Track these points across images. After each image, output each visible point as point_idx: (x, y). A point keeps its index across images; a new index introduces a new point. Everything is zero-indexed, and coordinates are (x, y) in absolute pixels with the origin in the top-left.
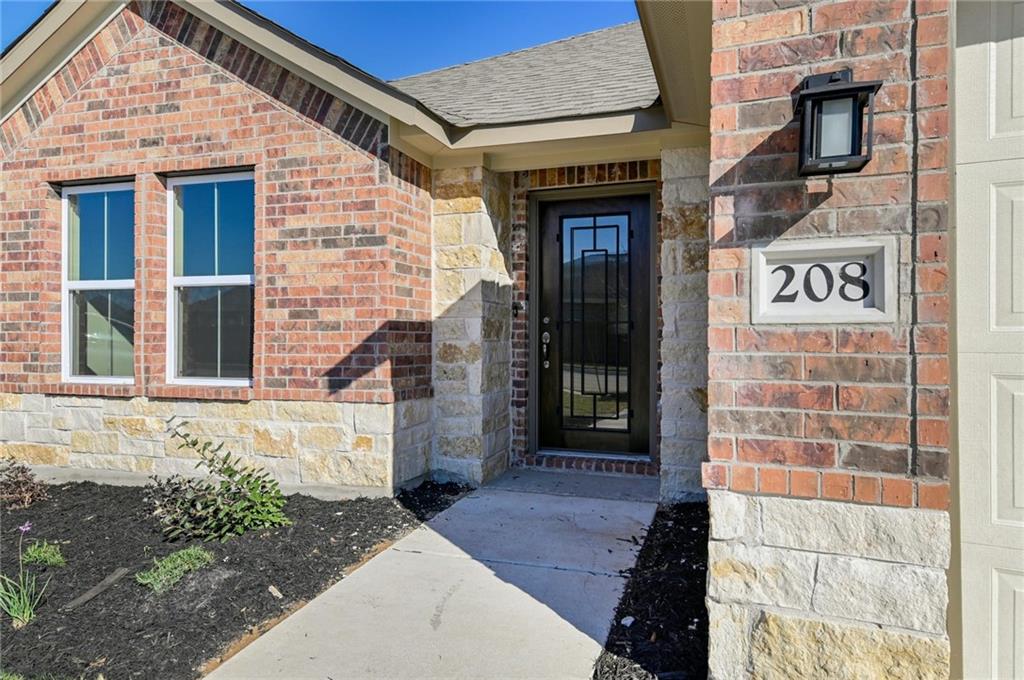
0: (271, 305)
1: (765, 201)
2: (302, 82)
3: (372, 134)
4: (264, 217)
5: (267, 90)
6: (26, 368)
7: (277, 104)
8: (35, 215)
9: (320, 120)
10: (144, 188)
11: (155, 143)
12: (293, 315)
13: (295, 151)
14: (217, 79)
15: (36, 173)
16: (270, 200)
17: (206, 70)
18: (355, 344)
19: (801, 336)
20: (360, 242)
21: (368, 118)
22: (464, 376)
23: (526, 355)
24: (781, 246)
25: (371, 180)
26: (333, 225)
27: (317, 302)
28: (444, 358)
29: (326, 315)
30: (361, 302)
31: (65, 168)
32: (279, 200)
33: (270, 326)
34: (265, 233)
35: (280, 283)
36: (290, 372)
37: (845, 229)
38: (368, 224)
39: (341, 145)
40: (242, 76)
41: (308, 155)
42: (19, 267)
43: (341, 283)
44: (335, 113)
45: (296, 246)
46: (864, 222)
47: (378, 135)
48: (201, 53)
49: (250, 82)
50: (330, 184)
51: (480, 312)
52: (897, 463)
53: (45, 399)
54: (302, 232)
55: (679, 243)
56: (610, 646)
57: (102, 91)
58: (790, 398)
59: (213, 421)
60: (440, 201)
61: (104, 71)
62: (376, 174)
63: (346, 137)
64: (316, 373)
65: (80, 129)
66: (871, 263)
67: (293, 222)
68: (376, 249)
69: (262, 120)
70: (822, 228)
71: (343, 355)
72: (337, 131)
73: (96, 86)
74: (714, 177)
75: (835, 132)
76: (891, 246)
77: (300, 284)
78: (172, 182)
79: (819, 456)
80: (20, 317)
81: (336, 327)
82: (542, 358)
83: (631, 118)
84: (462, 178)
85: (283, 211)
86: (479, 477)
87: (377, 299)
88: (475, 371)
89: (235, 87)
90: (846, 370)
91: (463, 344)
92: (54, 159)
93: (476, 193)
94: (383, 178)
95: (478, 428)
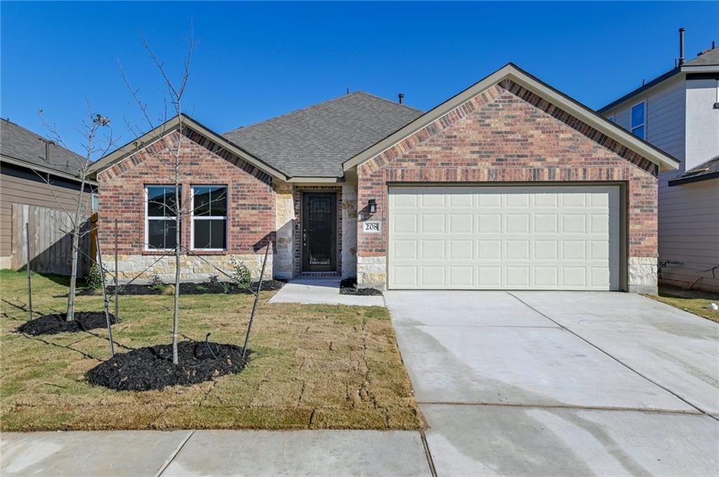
0: (234, 226)
1: (365, 216)
2: (244, 162)
3: (267, 179)
4: (231, 200)
5: (232, 162)
6: (132, 246)
7: (235, 167)
8: (137, 194)
9: (250, 173)
10: (185, 188)
11: (190, 174)
12: (241, 229)
13: (242, 181)
14: (213, 157)
15: (138, 180)
16: (233, 195)
17: (209, 154)
18: (262, 238)
19: (369, 234)
20: (263, 209)
21: (266, 174)
22: (286, 247)
23: (299, 241)
24: (367, 222)
25: (267, 192)
26: (254, 203)
27: (250, 225)
28: (279, 242)
29: (252, 229)
30: (263, 225)
31: (150, 179)
32: (236, 195)
33: (233, 232)
34: (231, 205)
35: (237, 220)
36: (240, 246)
37: (375, 220)
38: (266, 204)
39: (257, 181)
40: (223, 157)
41: (246, 183)
42: (130, 212)
43: (258, 220)
44: (255, 171)
45: (242, 209)
46: (377, 219)
47: (269, 179)
48: (207, 148)
49: (226, 159)
50: (253, 192)
51: (291, 228)
52: (380, 251)
53: (141, 256)
54: (245, 205)
55: (347, 210)
56: (341, 287)
57: (166, 156)
58: (368, 243)
59: (212, 261)
60: (279, 195)
61: (167, 150)
62: (268, 190)
63: (259, 179)
64: (249, 246)
65: (158, 167)
66: (378, 224)
67: (241, 202)
68: (268, 211)
69: (230, 171)
70: (372, 220)
71: (258, 241)
72: (256, 177)
73: (164, 154)
74: (358, 211)
75: (373, 209)
76: (380, 222)
77: (244, 220)
78: (193, 186)
79: (371, 251)
80: (130, 228)
81: (256, 232)
82: (304, 242)
83: (336, 179)
84: (286, 188)
85: (238, 198)
86: (291, 276)
87: (268, 224)
88: (290, 246)
89: (220, 160)
90: (374, 239)
91: (286, 238)
92: (146, 176)
93: (290, 193)
94: (270, 191)
95: (291, 263)
